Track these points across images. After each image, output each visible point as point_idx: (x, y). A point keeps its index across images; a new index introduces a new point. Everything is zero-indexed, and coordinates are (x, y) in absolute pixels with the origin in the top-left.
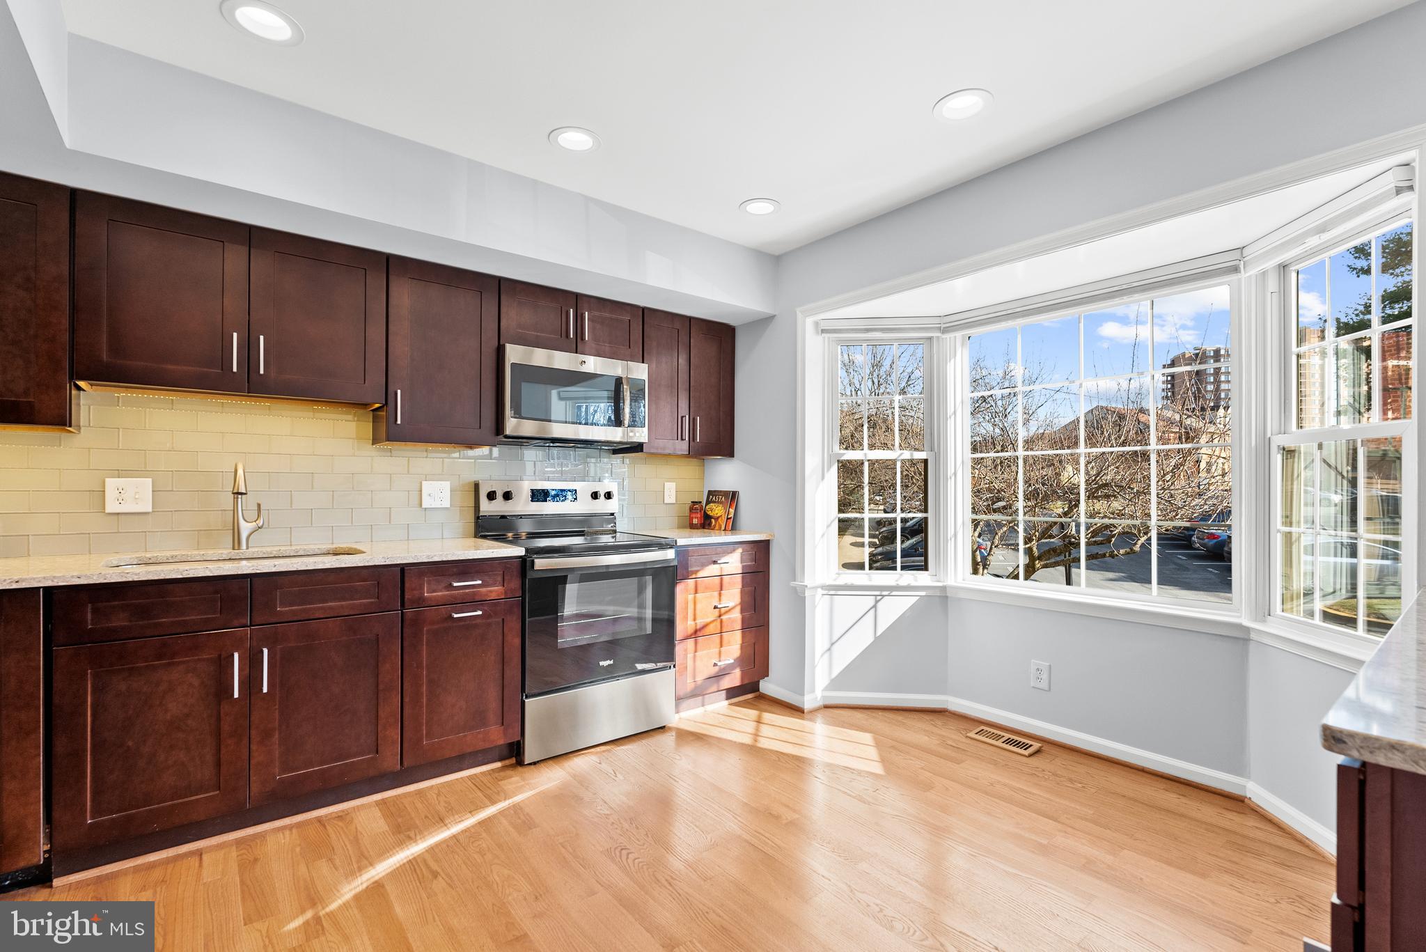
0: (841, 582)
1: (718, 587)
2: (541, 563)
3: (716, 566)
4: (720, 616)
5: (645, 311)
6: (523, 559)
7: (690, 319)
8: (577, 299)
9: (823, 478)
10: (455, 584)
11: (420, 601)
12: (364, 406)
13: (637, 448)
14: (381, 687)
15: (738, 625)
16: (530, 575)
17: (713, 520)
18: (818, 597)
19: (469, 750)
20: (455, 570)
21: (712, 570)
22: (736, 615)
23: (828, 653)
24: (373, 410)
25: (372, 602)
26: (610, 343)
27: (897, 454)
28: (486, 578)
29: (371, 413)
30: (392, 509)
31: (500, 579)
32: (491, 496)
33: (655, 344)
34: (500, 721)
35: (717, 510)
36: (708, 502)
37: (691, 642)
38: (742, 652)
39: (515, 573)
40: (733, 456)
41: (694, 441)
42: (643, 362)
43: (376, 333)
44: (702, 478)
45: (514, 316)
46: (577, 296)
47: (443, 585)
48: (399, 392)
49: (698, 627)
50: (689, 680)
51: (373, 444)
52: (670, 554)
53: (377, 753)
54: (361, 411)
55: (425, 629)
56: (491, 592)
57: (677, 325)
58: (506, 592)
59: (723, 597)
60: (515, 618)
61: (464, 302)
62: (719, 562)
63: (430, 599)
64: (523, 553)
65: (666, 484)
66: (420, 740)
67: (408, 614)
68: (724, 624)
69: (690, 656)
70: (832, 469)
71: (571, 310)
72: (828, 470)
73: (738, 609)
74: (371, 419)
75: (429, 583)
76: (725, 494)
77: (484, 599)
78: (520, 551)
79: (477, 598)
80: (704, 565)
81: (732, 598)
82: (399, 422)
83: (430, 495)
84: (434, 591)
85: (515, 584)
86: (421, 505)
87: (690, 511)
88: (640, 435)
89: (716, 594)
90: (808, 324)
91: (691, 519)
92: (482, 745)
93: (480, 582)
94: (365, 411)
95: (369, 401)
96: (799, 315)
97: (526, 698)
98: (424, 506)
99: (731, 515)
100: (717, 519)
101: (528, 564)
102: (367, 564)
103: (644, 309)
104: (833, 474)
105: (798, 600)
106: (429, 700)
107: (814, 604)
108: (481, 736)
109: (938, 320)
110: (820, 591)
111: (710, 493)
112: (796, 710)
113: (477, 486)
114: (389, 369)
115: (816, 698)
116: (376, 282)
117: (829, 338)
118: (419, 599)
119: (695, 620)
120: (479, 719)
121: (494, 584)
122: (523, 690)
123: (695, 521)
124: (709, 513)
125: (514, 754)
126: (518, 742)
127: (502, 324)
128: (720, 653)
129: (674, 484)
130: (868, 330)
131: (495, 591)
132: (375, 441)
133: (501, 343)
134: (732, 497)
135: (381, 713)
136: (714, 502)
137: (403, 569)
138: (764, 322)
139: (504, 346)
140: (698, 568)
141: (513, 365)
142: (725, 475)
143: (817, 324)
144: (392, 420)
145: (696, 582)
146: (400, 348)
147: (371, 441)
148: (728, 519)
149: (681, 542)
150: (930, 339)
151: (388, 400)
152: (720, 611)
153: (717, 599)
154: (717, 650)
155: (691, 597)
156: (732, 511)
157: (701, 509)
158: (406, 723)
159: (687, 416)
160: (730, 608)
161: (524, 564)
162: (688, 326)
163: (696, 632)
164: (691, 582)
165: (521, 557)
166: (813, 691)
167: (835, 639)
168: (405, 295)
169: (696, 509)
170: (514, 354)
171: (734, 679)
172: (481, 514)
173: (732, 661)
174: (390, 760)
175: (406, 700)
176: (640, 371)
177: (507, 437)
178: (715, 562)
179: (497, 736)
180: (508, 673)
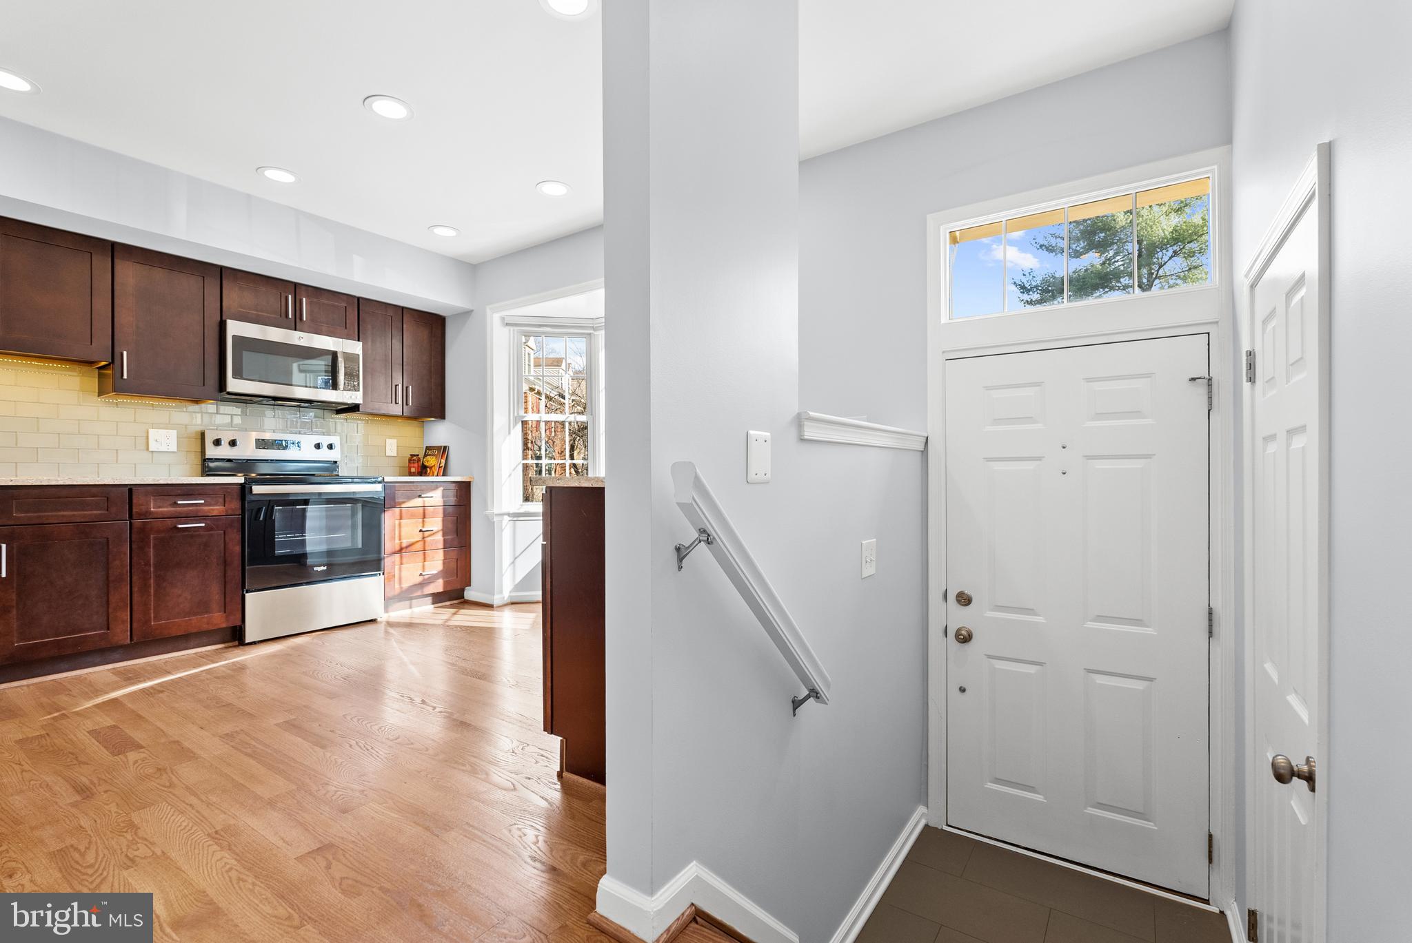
0: (522, 511)
1: (422, 516)
2: (257, 489)
3: (420, 500)
4: (423, 538)
5: (360, 300)
6: (242, 486)
7: (403, 308)
8: (296, 287)
9: (509, 433)
10: (179, 502)
11: (146, 514)
12: (91, 363)
13: (354, 408)
14: (111, 578)
15: (441, 545)
16: (248, 498)
17: (428, 469)
18: (504, 523)
19: (194, 631)
20: (179, 491)
21: (418, 502)
22: (439, 537)
23: (512, 565)
24: (100, 368)
25: (101, 514)
26: (327, 324)
27: (568, 417)
28: (209, 499)
29: (97, 371)
30: (119, 451)
31: (221, 500)
32: (217, 442)
33: (369, 326)
34: (223, 609)
35: (431, 461)
36: (425, 455)
37: (397, 556)
38: (444, 567)
39: (236, 497)
40: (444, 418)
41: (407, 404)
42: (359, 341)
43: (102, 305)
44: (422, 437)
45: (234, 296)
46: (296, 285)
47: (169, 503)
48: (125, 353)
49: (404, 545)
50: (397, 586)
51: (99, 396)
52: (379, 487)
53: (108, 629)
54: (85, 368)
55: (152, 536)
56: (213, 510)
57: (391, 313)
58: (226, 511)
59: (426, 524)
60: (235, 531)
61: (188, 285)
62: (423, 496)
63: (157, 513)
64: (243, 481)
65: (387, 440)
66: (149, 620)
67: (136, 524)
68: (427, 544)
69: (397, 567)
70: (516, 428)
71: (290, 296)
72: (514, 427)
73: (441, 533)
74: (97, 376)
75: (154, 500)
76: (439, 448)
77: (206, 514)
78: (240, 479)
79: (200, 514)
80: (410, 498)
81: (435, 524)
82: (125, 377)
83: (156, 441)
84: (160, 507)
85: (235, 505)
86: (148, 449)
87: (409, 462)
88: (356, 397)
89: (421, 520)
90: (494, 319)
91: (410, 468)
92: (205, 627)
93: (203, 502)
94: (91, 369)
95: (95, 359)
96: (488, 312)
97: (247, 592)
98: (151, 449)
99: (443, 464)
100: (431, 468)
101: (247, 490)
102: (97, 483)
103: (359, 299)
104: (518, 430)
105: (490, 524)
106: (156, 591)
107: (502, 527)
108: (205, 620)
109: (590, 322)
110: (506, 518)
111: (428, 448)
112: (489, 606)
113: (203, 435)
114: (116, 333)
115: (504, 598)
116: (102, 263)
117: (514, 330)
118: (147, 512)
119: (400, 539)
120: (203, 607)
121: (216, 504)
122: (243, 586)
123: (413, 470)
124: (426, 464)
125: (236, 636)
126: (240, 627)
127: (223, 304)
128: (423, 566)
129: (396, 440)
130: (540, 326)
131: (216, 509)
132: (101, 393)
133: (223, 319)
134: (444, 450)
135: (111, 597)
136: (431, 455)
137: (131, 489)
138: (467, 314)
139: (225, 321)
140: (403, 500)
141: (234, 337)
142: (439, 433)
143: (503, 319)
144: (118, 375)
145: (401, 511)
146: (125, 318)
147: (97, 395)
148: (439, 467)
149: (387, 479)
150: (590, 334)
151: (114, 360)
152: (423, 534)
153: (421, 525)
154: (421, 564)
155: (397, 522)
156: (443, 461)
157: (419, 460)
158: (135, 607)
159: (400, 386)
160: (434, 531)
161: (244, 489)
162: (400, 316)
163: (401, 550)
164: (397, 510)
165: (241, 484)
166: (501, 592)
167: (517, 555)
168: (128, 274)
169: (414, 460)
170: (235, 328)
171: (438, 587)
172: (207, 457)
173: (435, 572)
174: (121, 634)
175: (135, 589)
176: (356, 348)
177: (229, 393)
178: (420, 496)
179: (218, 619)
180: (229, 573)
